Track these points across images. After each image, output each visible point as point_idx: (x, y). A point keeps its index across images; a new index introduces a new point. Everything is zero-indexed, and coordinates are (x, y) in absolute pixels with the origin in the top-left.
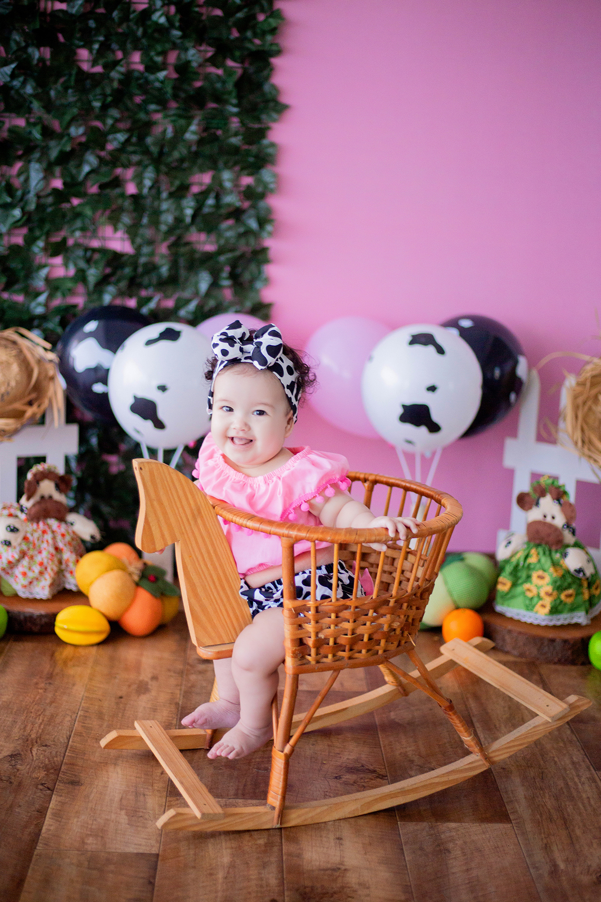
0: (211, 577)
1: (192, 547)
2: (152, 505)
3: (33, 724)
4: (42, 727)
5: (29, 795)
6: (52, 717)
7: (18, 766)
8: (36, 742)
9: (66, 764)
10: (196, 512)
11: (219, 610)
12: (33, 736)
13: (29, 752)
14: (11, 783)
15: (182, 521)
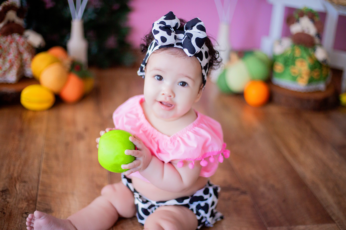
3: (14, 166)
4: (21, 167)
5: (18, 223)
6: (26, 161)
7: (8, 200)
8: (18, 179)
9: (40, 196)
12: (15, 175)
13: (14, 187)
14: (4, 213)
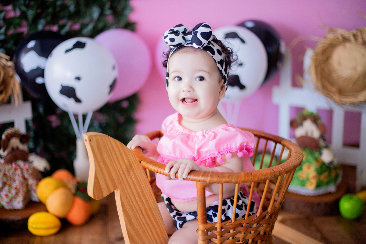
0: (141, 210)
1: (127, 191)
2: (99, 166)
10: (129, 167)
11: (146, 231)
15: (120, 174)
